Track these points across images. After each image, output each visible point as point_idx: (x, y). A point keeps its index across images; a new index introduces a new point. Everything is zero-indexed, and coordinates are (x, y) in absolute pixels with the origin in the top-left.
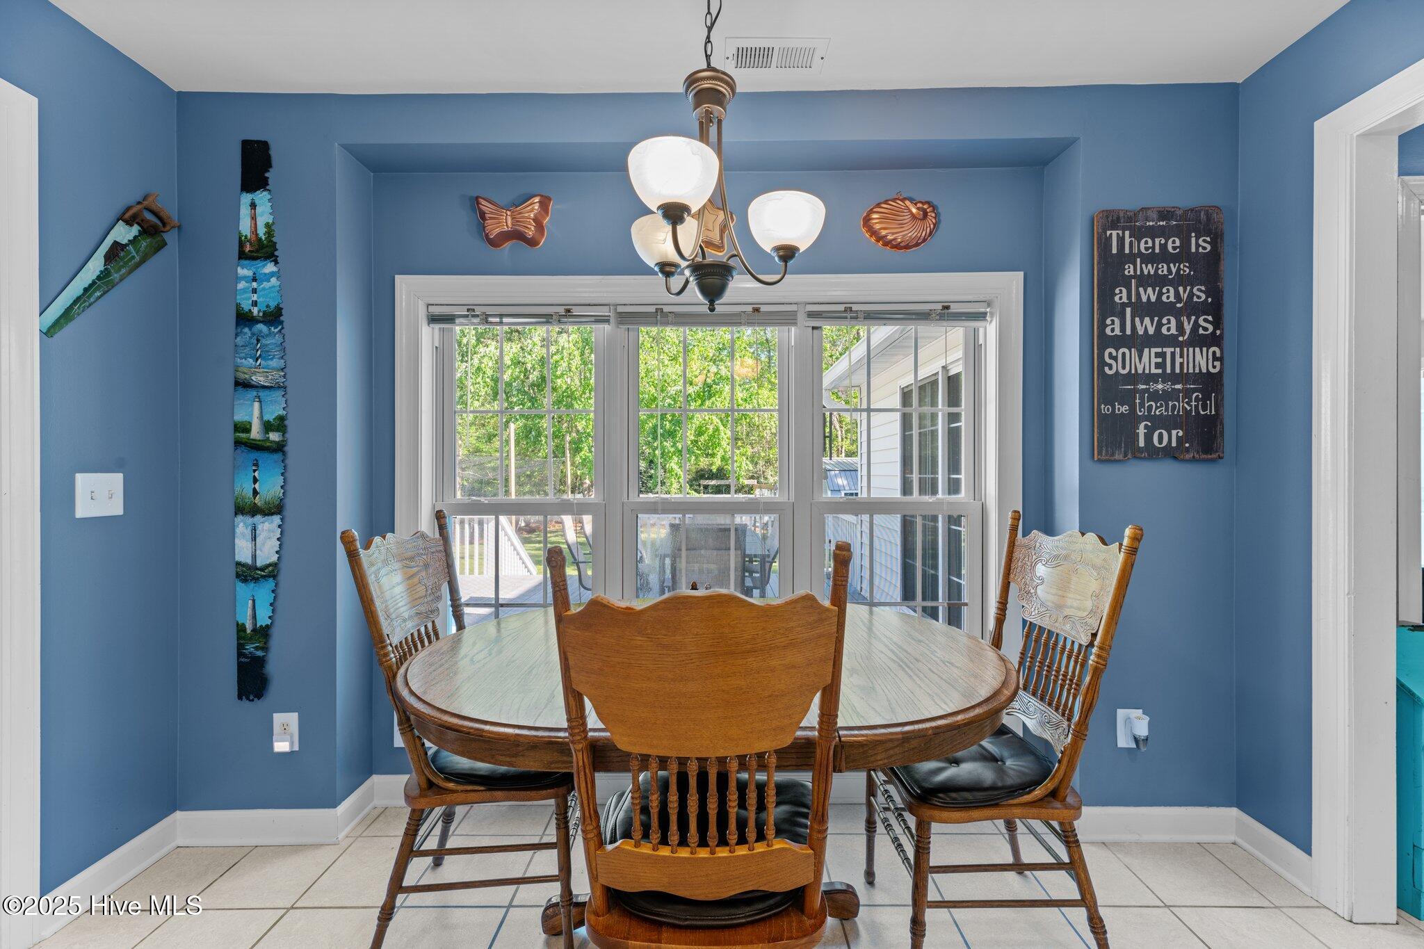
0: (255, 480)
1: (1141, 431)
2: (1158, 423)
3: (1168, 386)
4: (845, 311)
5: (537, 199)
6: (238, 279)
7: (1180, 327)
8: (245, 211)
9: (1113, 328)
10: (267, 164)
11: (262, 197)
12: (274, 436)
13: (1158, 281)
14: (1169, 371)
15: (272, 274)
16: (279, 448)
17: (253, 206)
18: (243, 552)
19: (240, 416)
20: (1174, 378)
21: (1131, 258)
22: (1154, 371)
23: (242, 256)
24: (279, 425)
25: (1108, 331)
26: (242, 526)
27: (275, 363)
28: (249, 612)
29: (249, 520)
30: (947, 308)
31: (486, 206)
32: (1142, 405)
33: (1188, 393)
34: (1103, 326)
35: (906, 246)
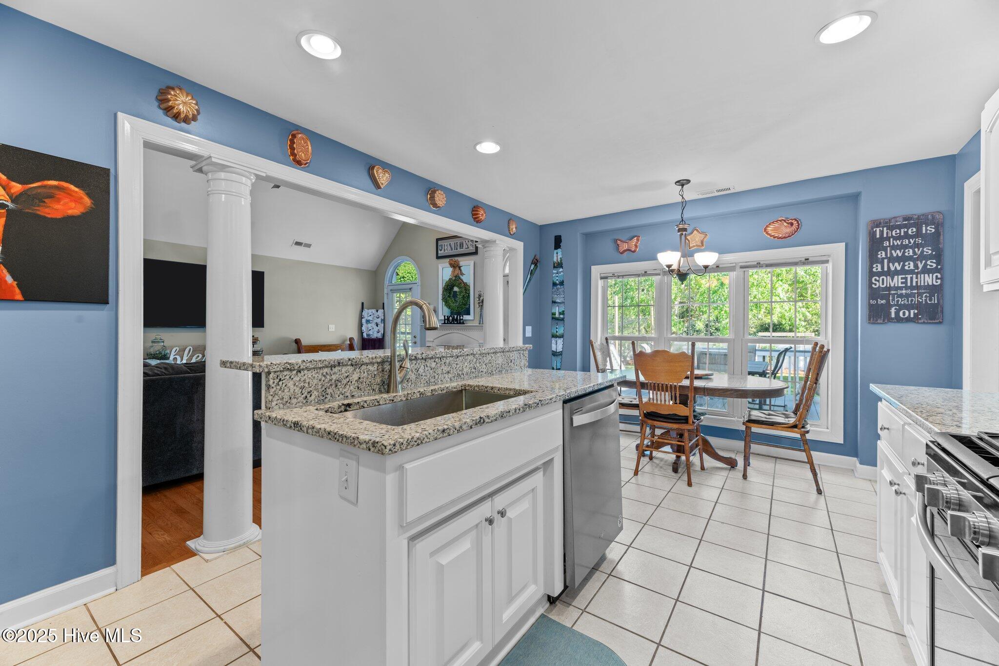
0: (557, 328)
1: (893, 310)
2: (901, 307)
3: (909, 292)
4: (757, 264)
5: (635, 238)
6: (553, 273)
7: (916, 266)
8: (555, 255)
9: (877, 268)
10: (561, 241)
11: (559, 251)
12: (562, 316)
13: (903, 247)
14: (909, 284)
15: (562, 271)
16: (563, 319)
17: (557, 253)
18: (554, 349)
19: (553, 311)
20: (912, 287)
21: (888, 239)
22: (900, 285)
23: (554, 267)
24: (563, 313)
25: (874, 270)
26: (554, 341)
27: (561, 296)
28: (555, 364)
29: (556, 339)
30: (808, 259)
31: (619, 242)
32: (893, 300)
33: (920, 294)
34: (871, 267)
35: (784, 238)
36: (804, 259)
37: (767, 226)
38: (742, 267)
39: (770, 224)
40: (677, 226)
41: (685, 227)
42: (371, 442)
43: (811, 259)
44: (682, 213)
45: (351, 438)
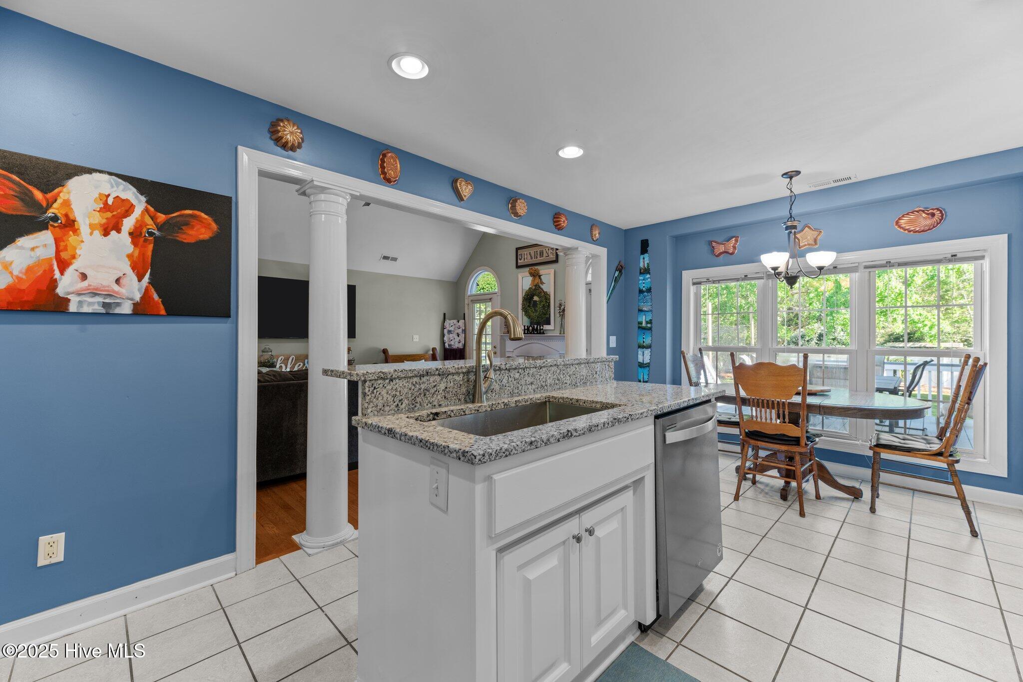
0: (644, 338)
4: (886, 263)
5: (734, 239)
6: (639, 280)
8: (641, 260)
10: (648, 246)
11: (646, 256)
12: (649, 325)
15: (649, 278)
16: (650, 329)
17: (644, 258)
18: (640, 359)
19: (640, 320)
23: (641, 273)
24: (650, 322)
26: (640, 351)
27: (649, 304)
28: (642, 376)
29: (642, 350)
30: (955, 255)
31: (714, 244)
35: (923, 231)
36: (950, 256)
37: (900, 219)
38: (866, 267)
39: (903, 216)
40: (785, 223)
41: (795, 224)
42: (460, 451)
43: (959, 256)
44: (791, 209)
45: (442, 447)
